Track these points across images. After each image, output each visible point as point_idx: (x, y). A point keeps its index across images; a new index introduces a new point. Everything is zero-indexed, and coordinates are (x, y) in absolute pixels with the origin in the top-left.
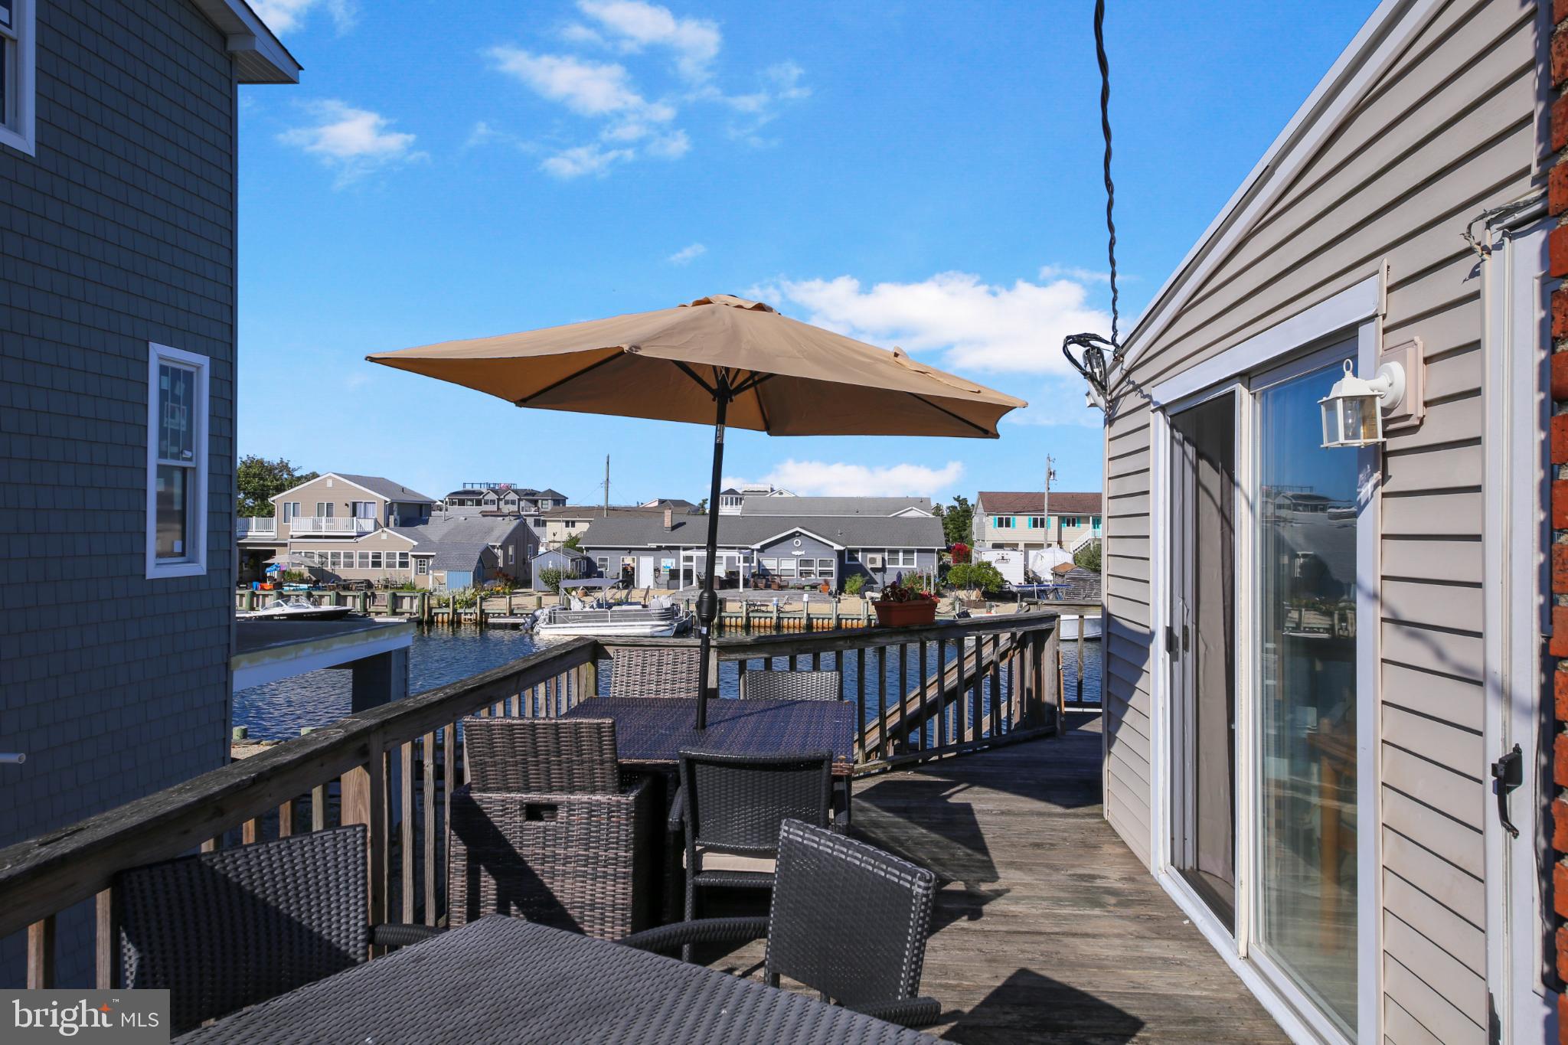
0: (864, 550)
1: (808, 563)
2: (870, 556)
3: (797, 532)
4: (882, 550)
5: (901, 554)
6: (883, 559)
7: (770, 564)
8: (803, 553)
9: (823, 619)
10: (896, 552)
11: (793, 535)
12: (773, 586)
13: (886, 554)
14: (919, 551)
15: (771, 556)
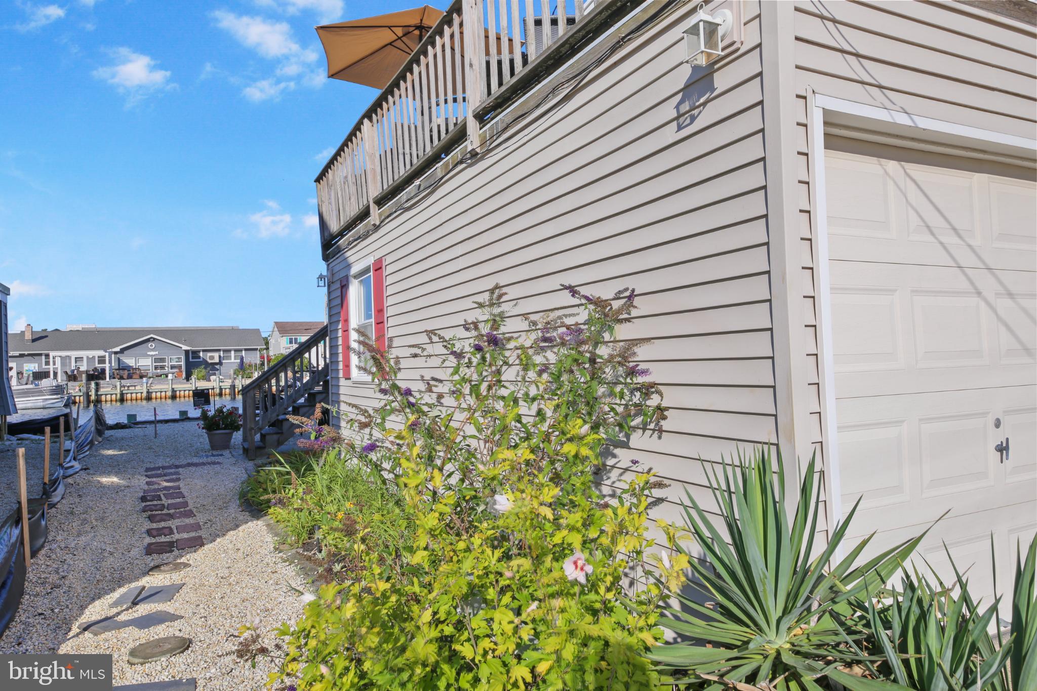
0: (204, 351)
1: (163, 360)
2: (209, 354)
3: (151, 338)
4: (219, 350)
5: (233, 352)
6: (220, 357)
7: (130, 361)
8: (157, 353)
9: (161, 392)
10: (229, 351)
11: (148, 340)
12: (134, 376)
13: (222, 352)
14: (246, 350)
15: (130, 356)
